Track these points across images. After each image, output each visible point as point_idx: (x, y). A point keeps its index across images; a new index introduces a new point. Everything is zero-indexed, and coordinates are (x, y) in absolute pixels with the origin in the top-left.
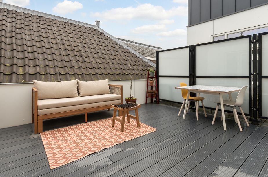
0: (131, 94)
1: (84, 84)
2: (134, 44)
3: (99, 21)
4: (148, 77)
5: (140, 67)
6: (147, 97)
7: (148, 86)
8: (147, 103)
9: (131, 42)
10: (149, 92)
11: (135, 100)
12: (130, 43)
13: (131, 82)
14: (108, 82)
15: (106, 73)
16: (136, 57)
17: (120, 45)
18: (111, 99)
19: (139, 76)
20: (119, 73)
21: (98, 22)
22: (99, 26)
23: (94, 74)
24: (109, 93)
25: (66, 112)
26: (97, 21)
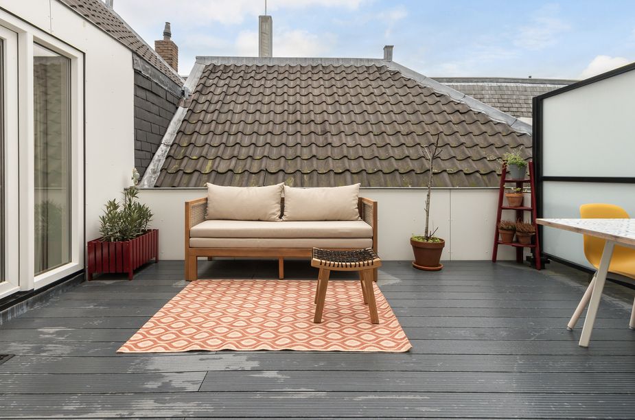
0: (427, 228)
1: (295, 193)
2: (524, 85)
3: (392, 47)
4: (504, 181)
5: (492, 151)
6: (497, 243)
7: (501, 208)
8: (498, 258)
9: (523, 81)
10: (502, 229)
11: (439, 246)
12: (508, 84)
13: (427, 193)
14: (358, 191)
15: (373, 170)
16: (487, 122)
17: (441, 96)
18: (340, 233)
19: (478, 178)
20: (409, 169)
21: (388, 49)
22: (391, 59)
23: (341, 171)
24: (357, 220)
25: (237, 250)
26: (386, 47)
